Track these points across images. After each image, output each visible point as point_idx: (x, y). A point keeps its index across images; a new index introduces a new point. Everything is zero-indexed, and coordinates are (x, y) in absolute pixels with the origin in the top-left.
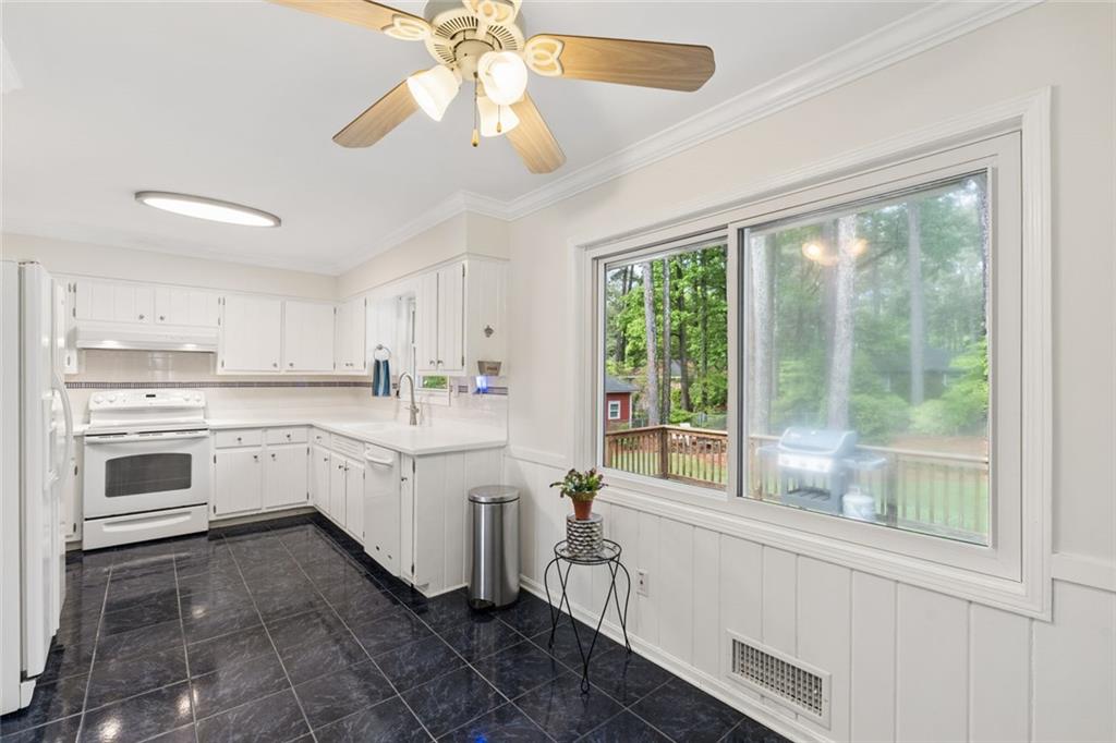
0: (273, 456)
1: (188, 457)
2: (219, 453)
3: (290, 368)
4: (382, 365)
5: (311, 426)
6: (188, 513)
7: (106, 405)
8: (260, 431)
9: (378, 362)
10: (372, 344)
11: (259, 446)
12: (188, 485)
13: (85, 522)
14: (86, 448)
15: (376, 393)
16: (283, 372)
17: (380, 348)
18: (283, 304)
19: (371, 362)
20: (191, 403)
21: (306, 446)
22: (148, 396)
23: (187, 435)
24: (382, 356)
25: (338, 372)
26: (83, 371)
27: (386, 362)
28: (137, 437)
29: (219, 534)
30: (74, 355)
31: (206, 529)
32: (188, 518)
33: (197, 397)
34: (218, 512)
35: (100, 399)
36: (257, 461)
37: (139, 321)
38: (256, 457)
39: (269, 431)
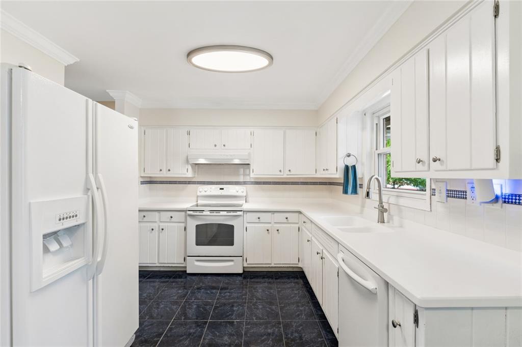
0: (278, 230)
1: (232, 227)
2: (248, 225)
3: (289, 173)
4: (350, 169)
5: (300, 212)
6: (232, 261)
7: (203, 193)
8: (270, 214)
9: (347, 168)
10: (342, 153)
11: (270, 223)
12: (232, 244)
13: (188, 258)
14: (188, 218)
15: (345, 192)
16: (285, 175)
17: (349, 156)
18: (285, 133)
19: (341, 166)
20: (239, 194)
21: (297, 226)
22: (221, 189)
23: (232, 214)
24: (350, 162)
25: (318, 175)
26: (196, 176)
27: (354, 167)
28: (208, 213)
29: (250, 275)
30: (190, 168)
31: (241, 271)
32: (231, 263)
33: (242, 190)
34: (248, 262)
35: (201, 190)
36: (269, 233)
37: (215, 148)
38: (268, 230)
39: (276, 214)
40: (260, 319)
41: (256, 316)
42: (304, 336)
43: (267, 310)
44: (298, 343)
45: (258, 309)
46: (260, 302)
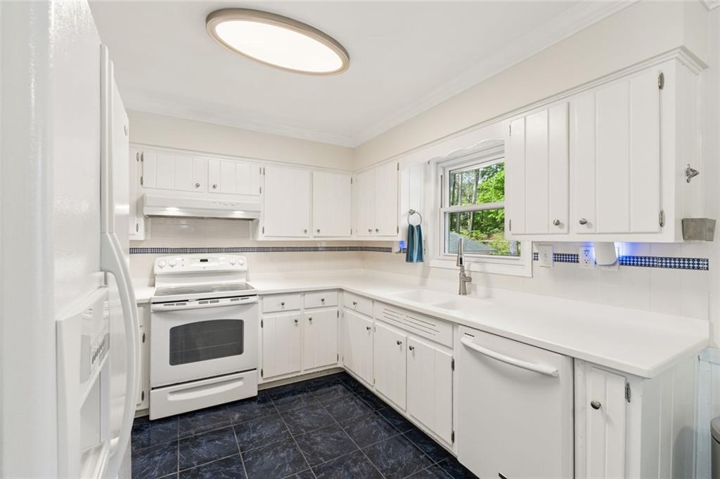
0: (310, 320)
1: (240, 323)
2: (265, 317)
3: (316, 234)
4: (416, 229)
5: (341, 290)
6: (240, 379)
7: (167, 270)
8: (299, 296)
9: (411, 229)
10: (404, 209)
11: (299, 310)
12: (240, 351)
13: (152, 391)
14: (153, 317)
15: (409, 259)
16: (311, 237)
17: (412, 212)
18: (312, 175)
19: (404, 224)
20: (237, 267)
21: (336, 309)
22: (202, 261)
23: (241, 301)
24: (415, 221)
25: (355, 238)
26: (149, 238)
27: (419, 227)
28: (196, 304)
29: (271, 396)
30: (141, 222)
31: (255, 394)
32: (239, 383)
33: (241, 262)
34: (264, 377)
35: (163, 263)
36: (297, 325)
37: (196, 189)
38: (296, 321)
39: (307, 296)
40: (331, 457)
41: (321, 454)
42: (402, 458)
43: (332, 441)
44: (401, 472)
45: (317, 443)
46: (313, 433)
